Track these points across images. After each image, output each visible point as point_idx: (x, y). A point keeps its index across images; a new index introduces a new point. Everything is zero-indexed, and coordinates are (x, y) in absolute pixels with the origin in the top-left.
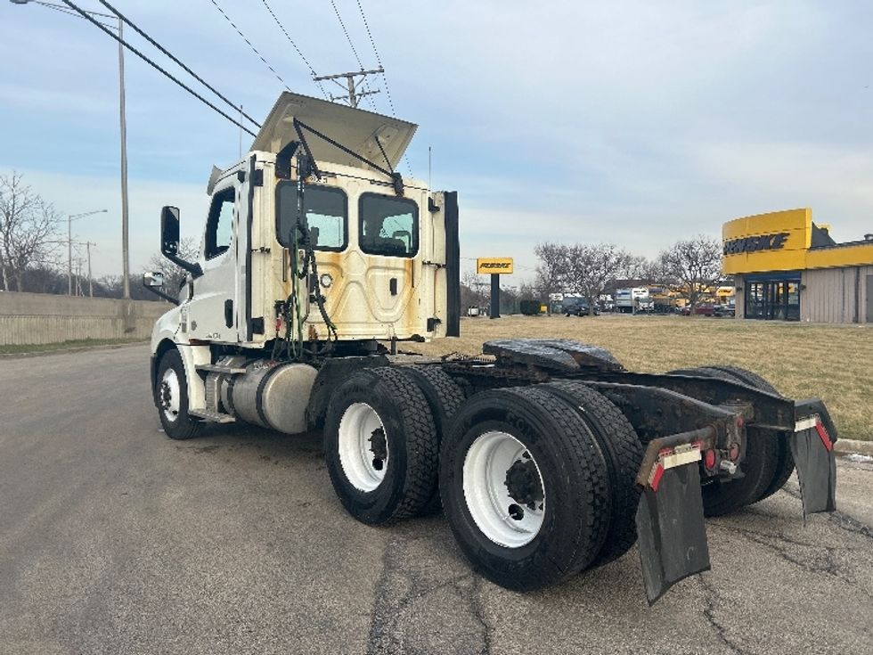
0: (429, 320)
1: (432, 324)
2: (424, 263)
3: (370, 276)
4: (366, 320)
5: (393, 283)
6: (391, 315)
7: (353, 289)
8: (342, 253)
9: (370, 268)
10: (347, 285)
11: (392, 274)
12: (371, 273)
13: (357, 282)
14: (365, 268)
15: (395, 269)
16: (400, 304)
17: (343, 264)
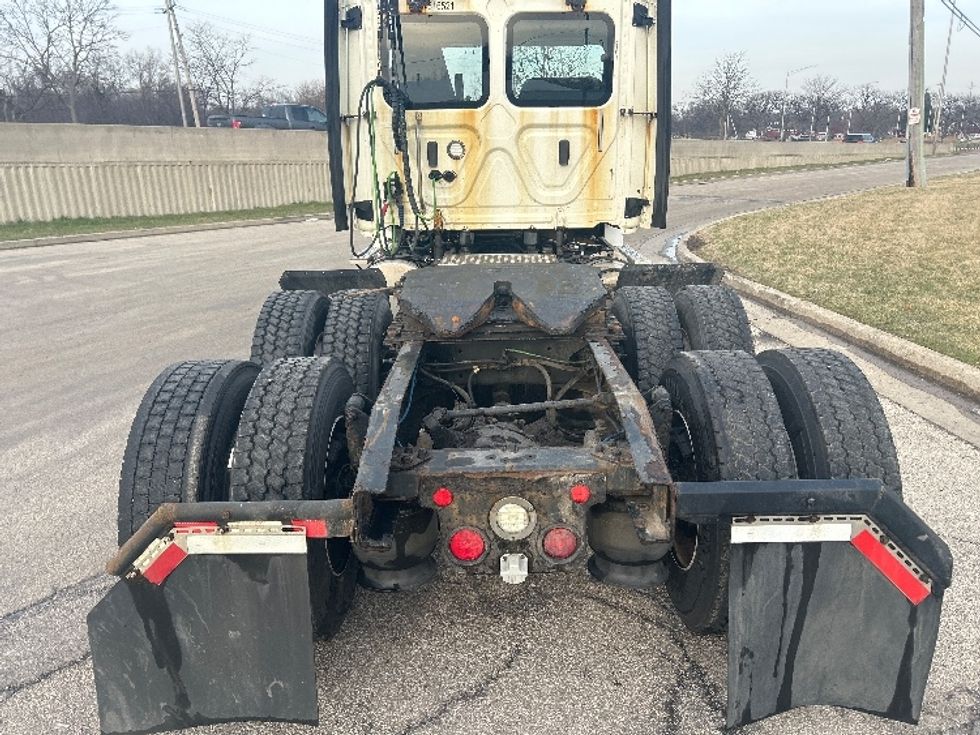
0: (628, 201)
1: (634, 207)
2: (622, 112)
3: (525, 138)
4: (518, 203)
5: (564, 149)
6: (560, 195)
7: (497, 158)
8: (479, 109)
9: (523, 129)
10: (487, 155)
11: (562, 135)
12: (528, 135)
13: (503, 150)
14: (516, 128)
15: (567, 126)
16: (576, 179)
17: (479, 125)
